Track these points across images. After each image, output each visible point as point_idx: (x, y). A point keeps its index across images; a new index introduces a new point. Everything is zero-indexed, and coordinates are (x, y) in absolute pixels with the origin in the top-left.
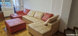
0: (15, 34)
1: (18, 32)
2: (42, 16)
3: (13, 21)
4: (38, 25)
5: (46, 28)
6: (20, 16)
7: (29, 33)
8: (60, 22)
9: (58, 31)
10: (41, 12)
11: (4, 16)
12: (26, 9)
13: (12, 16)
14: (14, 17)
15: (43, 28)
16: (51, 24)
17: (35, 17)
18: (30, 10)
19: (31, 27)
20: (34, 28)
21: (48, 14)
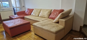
0: (16, 37)
1: (21, 35)
2: (49, 13)
3: (13, 21)
4: (46, 23)
5: (57, 26)
6: (22, 16)
7: (35, 34)
8: (73, 17)
9: (72, 30)
10: (47, 10)
11: (2, 19)
12: (28, 9)
13: (12, 17)
14: (14, 18)
15: (53, 26)
16: (64, 20)
17: (41, 16)
18: (33, 9)
19: (38, 26)
20: (41, 27)
21: (57, 10)
